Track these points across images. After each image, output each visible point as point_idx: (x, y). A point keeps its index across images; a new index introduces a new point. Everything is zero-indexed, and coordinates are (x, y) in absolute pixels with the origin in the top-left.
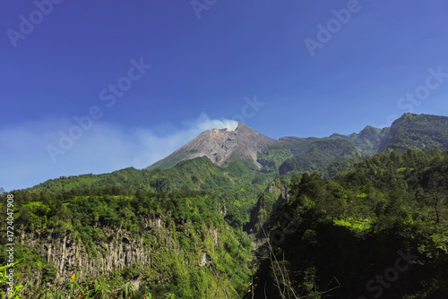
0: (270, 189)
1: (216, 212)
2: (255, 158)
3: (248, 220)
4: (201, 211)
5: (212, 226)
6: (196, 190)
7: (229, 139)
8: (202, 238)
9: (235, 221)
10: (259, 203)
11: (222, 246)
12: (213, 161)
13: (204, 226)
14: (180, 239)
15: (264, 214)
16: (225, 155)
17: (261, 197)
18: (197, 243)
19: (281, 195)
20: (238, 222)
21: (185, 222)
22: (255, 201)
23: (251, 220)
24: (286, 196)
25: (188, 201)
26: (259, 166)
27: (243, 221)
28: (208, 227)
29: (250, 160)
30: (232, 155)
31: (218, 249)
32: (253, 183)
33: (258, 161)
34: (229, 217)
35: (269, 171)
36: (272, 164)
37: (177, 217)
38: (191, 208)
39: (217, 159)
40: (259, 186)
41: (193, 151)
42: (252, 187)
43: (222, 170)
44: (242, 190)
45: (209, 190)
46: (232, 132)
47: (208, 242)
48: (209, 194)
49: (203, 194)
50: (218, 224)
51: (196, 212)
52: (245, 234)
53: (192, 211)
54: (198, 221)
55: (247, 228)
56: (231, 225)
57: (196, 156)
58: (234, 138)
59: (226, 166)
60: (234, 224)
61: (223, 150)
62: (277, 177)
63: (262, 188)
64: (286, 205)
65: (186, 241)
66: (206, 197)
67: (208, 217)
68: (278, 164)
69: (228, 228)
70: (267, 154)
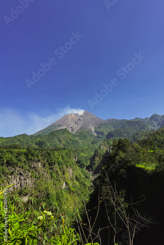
0: (101, 147)
1: (71, 159)
2: (93, 130)
3: (89, 164)
4: (63, 158)
5: (69, 166)
6: (60, 147)
7: (79, 119)
8: (64, 173)
9: (82, 164)
10: (95, 155)
11: (74, 178)
12: (70, 131)
13: (65, 167)
14: (51, 174)
15: (98, 161)
16: (77, 128)
17: (96, 151)
18: (60, 176)
19: (107, 150)
20: (83, 165)
21: (54, 164)
22: (93, 154)
23: (90, 164)
24: (110, 151)
25: (56, 153)
26: (96, 135)
27: (86, 164)
28: (67, 167)
29: (91, 131)
30: (81, 128)
31: (72, 180)
32: (92, 144)
33: (95, 131)
34: (78, 162)
35: (101, 137)
36: (102, 133)
37: (50, 162)
38: (58, 157)
39: (72, 130)
40: (95, 145)
41: (59, 126)
42: (91, 146)
43: (75, 136)
44: (86, 147)
45: (68, 147)
46: (81, 116)
47: (67, 175)
48: (68, 149)
49: (65, 149)
50: (72, 166)
51: (60, 159)
52: (87, 171)
53: (58, 159)
54: (62, 164)
55: (88, 168)
56: (79, 166)
57: (61, 128)
58: (82, 119)
59: (77, 134)
60: (81, 166)
61: (76, 125)
62: (105, 141)
63: (97, 146)
64: (110, 156)
65: (54, 175)
66: (66, 151)
67: (67, 162)
68: (106, 133)
69: (78, 168)
70: (100, 128)
